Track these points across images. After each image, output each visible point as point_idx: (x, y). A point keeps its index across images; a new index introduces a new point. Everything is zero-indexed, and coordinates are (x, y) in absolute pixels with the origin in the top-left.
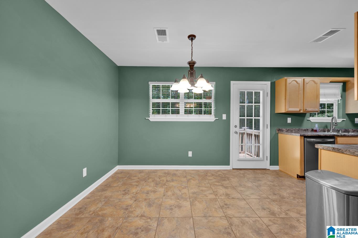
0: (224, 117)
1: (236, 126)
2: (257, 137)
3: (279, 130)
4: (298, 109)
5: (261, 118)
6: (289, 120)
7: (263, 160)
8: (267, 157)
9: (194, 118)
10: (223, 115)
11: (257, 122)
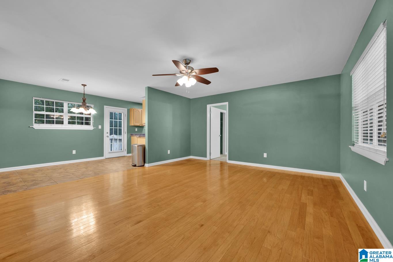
0: (100, 127)
1: (107, 133)
2: (120, 140)
3: (131, 135)
4: (139, 124)
5: (122, 128)
6: (136, 130)
7: (123, 151)
8: (125, 149)
9: (76, 127)
10: (99, 126)
11: (120, 130)
